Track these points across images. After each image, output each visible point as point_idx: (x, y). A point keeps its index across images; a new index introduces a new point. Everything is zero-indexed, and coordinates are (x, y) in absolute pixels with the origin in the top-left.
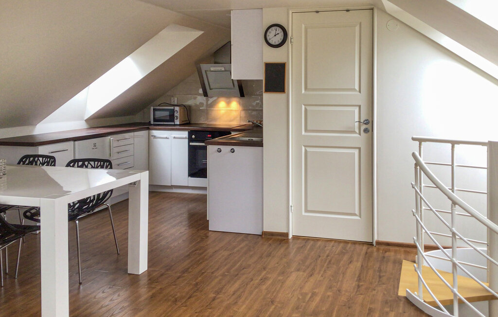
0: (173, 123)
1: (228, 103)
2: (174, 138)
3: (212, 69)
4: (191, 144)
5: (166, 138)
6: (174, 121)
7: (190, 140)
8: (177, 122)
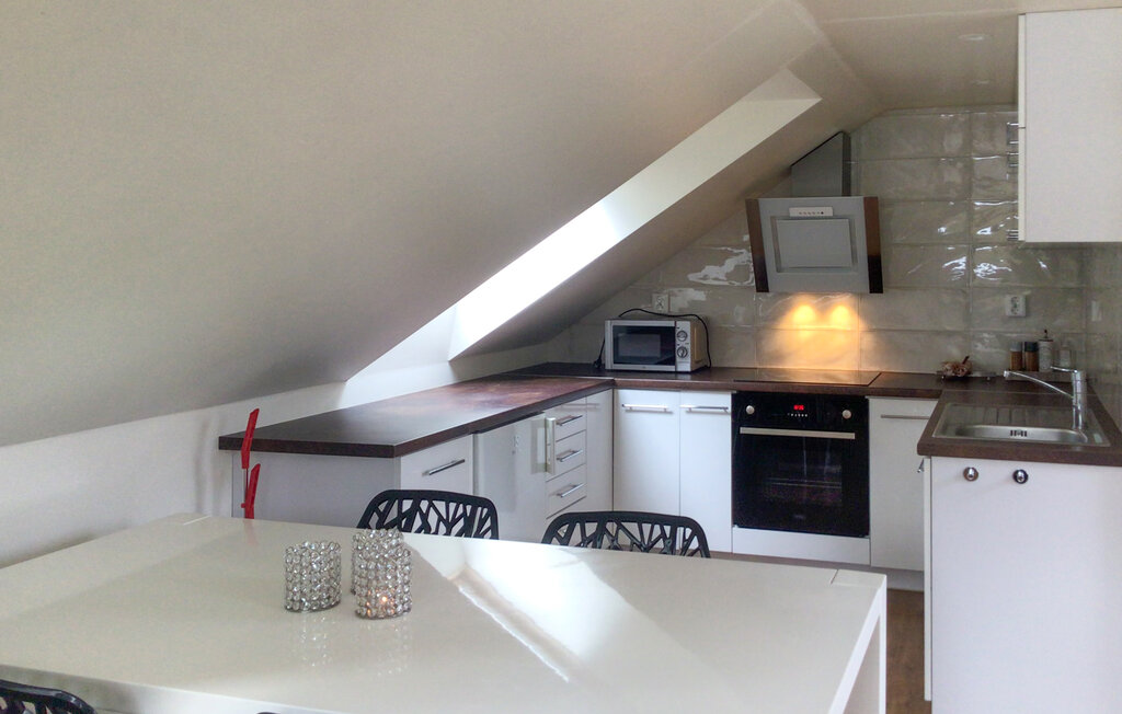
0: (671, 368)
1: (823, 311)
2: (690, 411)
3: (794, 212)
4: (744, 430)
5: (666, 412)
6: (672, 361)
7: (739, 418)
8: (685, 365)
